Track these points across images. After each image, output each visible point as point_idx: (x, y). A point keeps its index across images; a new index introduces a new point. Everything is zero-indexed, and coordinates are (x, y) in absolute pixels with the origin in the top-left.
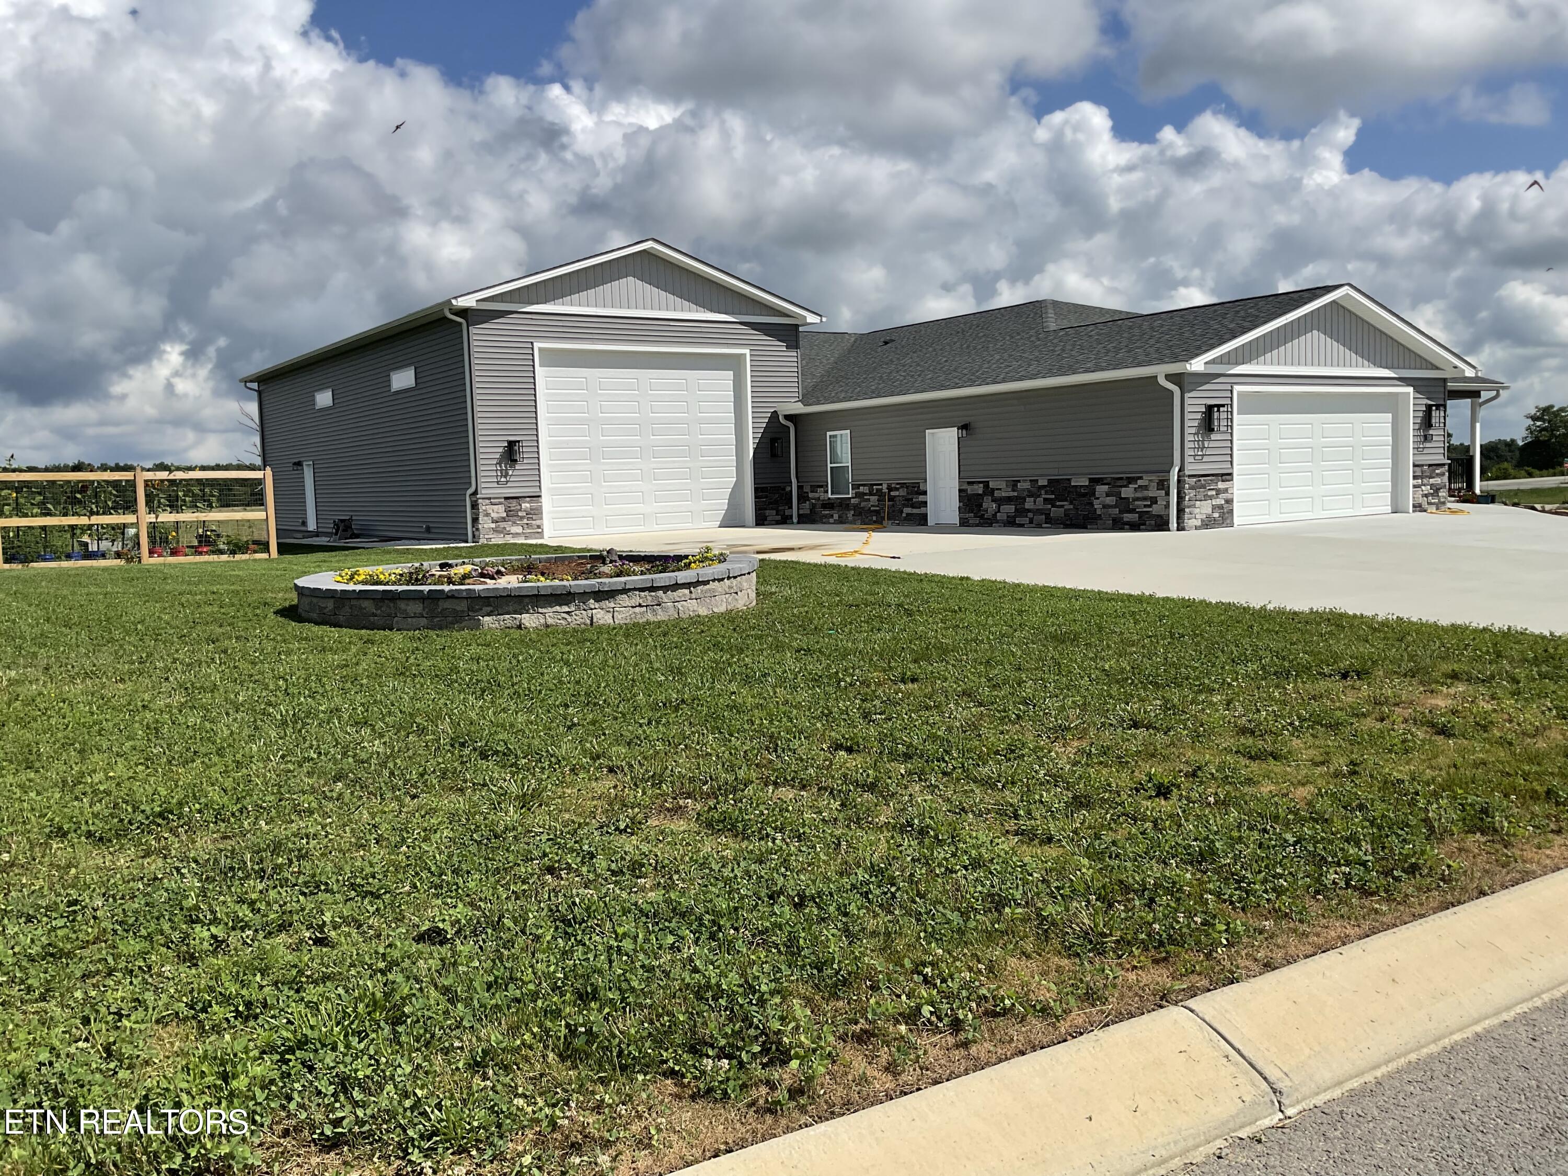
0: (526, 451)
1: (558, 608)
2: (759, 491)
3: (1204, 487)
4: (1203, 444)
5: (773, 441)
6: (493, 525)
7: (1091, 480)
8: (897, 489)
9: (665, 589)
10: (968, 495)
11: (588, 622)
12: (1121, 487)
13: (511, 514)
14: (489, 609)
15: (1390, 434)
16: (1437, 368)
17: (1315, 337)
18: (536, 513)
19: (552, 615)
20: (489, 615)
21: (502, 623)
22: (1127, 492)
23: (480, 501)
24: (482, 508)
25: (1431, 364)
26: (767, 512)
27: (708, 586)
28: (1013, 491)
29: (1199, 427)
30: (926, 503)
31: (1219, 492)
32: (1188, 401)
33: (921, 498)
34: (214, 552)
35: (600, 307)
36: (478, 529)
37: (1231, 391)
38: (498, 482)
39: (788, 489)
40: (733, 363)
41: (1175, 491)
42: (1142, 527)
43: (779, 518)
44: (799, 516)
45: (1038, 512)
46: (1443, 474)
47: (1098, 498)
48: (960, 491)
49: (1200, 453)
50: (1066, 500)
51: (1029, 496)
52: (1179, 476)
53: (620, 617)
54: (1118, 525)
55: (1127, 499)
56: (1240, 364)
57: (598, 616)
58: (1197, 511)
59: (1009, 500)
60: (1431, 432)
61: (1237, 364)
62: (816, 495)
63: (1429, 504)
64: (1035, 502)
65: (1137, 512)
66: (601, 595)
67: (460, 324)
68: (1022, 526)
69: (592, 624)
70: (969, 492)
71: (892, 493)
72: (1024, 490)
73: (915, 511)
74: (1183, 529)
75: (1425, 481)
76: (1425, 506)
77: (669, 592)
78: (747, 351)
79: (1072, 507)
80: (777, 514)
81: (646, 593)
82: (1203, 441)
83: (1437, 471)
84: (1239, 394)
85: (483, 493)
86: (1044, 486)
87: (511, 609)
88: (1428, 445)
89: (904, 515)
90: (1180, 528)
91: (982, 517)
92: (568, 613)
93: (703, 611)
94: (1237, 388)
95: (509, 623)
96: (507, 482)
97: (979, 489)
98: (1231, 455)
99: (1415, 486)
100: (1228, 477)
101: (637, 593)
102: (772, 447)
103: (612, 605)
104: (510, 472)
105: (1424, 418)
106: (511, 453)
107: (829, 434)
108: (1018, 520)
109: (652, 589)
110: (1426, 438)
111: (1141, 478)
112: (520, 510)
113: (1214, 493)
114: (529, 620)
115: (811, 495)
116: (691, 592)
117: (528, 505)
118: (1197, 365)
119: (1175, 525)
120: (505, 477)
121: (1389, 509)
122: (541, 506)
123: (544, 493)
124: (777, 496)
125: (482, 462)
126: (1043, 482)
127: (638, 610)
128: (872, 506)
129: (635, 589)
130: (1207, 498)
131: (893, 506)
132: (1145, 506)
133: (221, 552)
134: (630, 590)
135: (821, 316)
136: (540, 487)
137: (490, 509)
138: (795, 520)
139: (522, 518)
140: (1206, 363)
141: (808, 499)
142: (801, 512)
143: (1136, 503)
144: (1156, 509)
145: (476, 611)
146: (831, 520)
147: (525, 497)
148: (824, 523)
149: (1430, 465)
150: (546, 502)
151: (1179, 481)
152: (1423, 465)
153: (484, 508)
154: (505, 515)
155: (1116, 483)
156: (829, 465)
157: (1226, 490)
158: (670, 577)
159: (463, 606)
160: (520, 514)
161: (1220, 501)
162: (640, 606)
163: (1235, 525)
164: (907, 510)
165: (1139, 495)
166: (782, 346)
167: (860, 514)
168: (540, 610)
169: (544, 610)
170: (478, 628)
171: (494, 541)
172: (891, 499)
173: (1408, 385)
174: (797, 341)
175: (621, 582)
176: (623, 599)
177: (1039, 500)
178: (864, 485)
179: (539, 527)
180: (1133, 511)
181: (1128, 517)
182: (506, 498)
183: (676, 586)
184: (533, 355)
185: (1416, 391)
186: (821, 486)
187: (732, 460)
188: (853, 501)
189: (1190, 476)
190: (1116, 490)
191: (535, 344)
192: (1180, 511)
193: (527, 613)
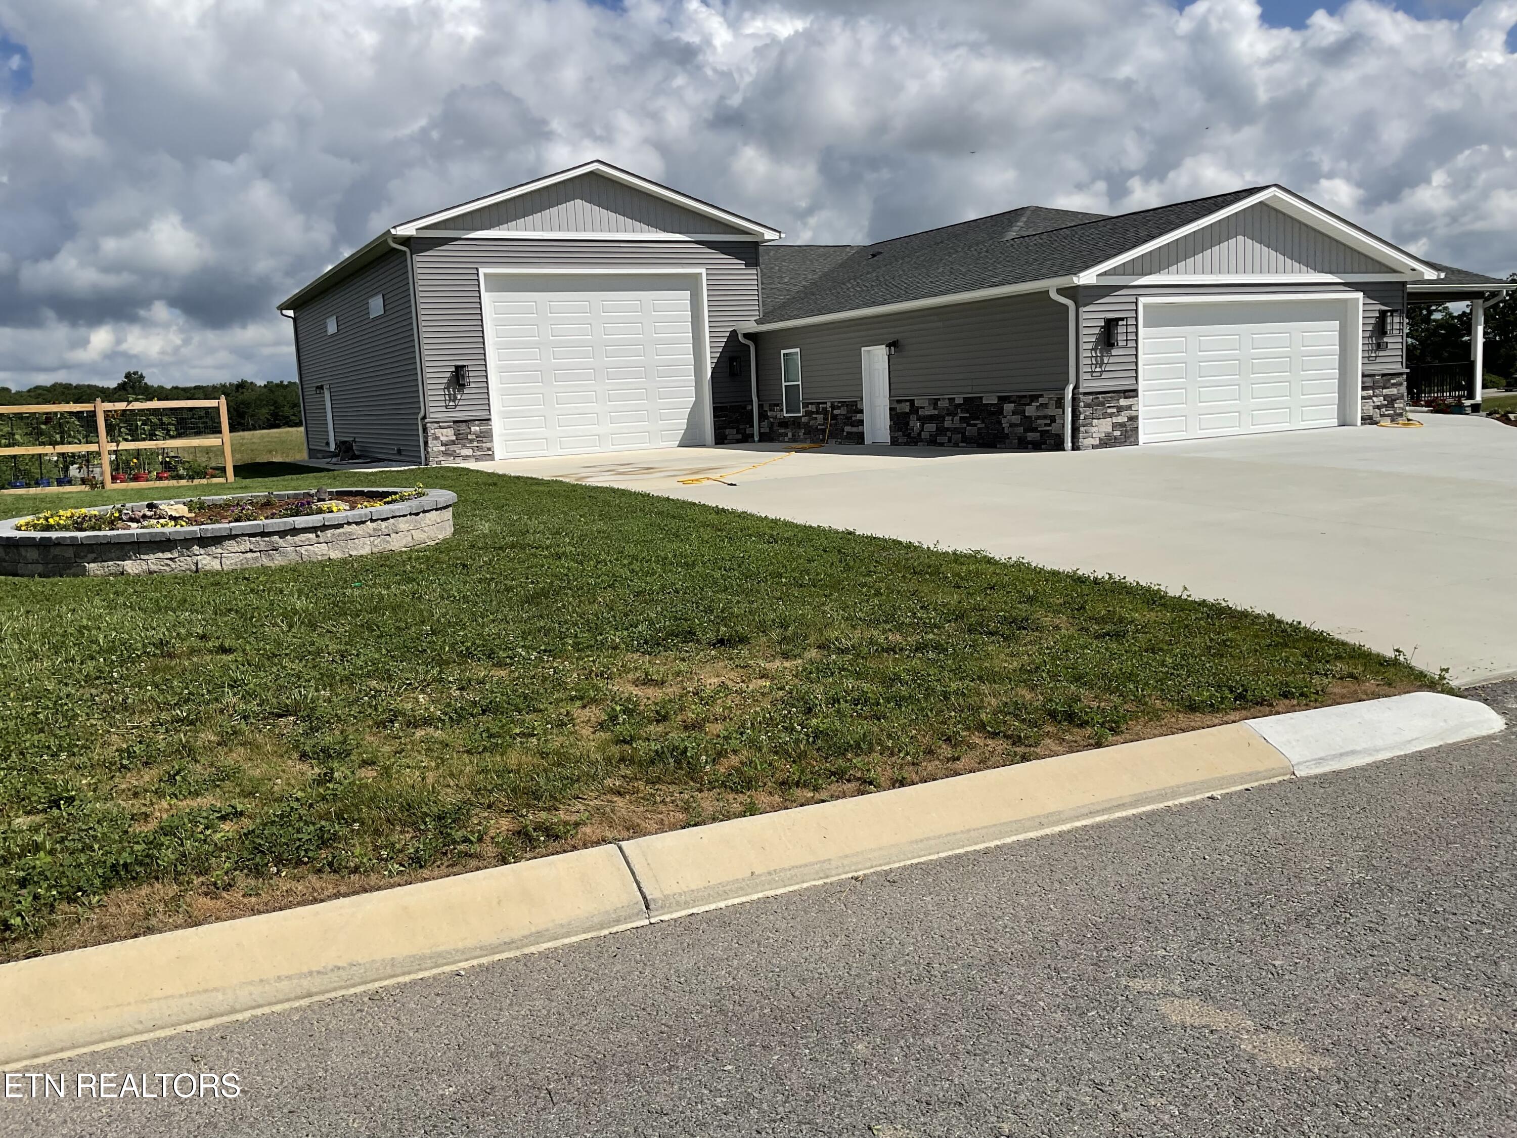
0: (472, 375)
1: (160, 555)
2: (718, 411)
3: (1103, 404)
4: (1102, 360)
5: (732, 359)
6: (443, 448)
7: (1000, 398)
8: (839, 408)
9: (282, 534)
10: (897, 414)
11: (194, 568)
12: (1025, 405)
13: (460, 438)
14: (93, 556)
15: (1337, 342)
16: (1395, 271)
17: (1241, 243)
18: (487, 435)
19: (153, 562)
20: (94, 562)
21: (106, 570)
22: (1030, 411)
23: (429, 425)
24: (431, 432)
25: (1387, 267)
26: (727, 431)
27: (341, 530)
28: (935, 409)
29: (1097, 342)
30: (862, 421)
31: (1120, 409)
32: (1083, 316)
33: (859, 416)
34: (173, 478)
35: (547, 230)
36: (428, 452)
37: (1136, 303)
38: (446, 407)
39: (749, 408)
40: (689, 283)
41: (1070, 409)
42: (1043, 446)
43: (740, 437)
44: (760, 434)
45: (955, 430)
46: (1401, 384)
47: (1005, 417)
48: (891, 409)
49: (1098, 369)
50: (978, 419)
51: (948, 415)
52: (1073, 394)
53: (228, 563)
54: (1024, 445)
55: (1030, 417)
56: (1146, 275)
57: (204, 562)
58: (1094, 429)
59: (930, 419)
60: (1385, 340)
61: (1143, 274)
62: (774, 414)
63: (1382, 416)
64: (952, 420)
65: (1039, 431)
66: (205, 542)
67: (405, 252)
68: (942, 445)
69: (197, 571)
70: (898, 410)
71: (835, 412)
72: (943, 408)
73: (854, 430)
74: (1078, 449)
75: (1377, 392)
76: (1377, 417)
77: (289, 537)
78: (702, 271)
79: (983, 425)
80: (738, 433)
81: (259, 538)
82: (1102, 357)
83: (1392, 381)
84: (1145, 306)
85: (431, 417)
86: (960, 405)
87: (113, 555)
88: (1381, 354)
89: (845, 434)
90: (1075, 447)
91: (909, 436)
92: (171, 559)
93: (335, 555)
94: (1142, 300)
95: (113, 569)
96: (456, 406)
97: (906, 407)
98: (1136, 371)
99: (1363, 398)
100: (1131, 394)
101: (247, 538)
102: (731, 366)
103: (220, 551)
104: (459, 397)
105: (1376, 325)
106: (458, 379)
107: (783, 352)
108: (940, 439)
109: (263, 534)
110: (1379, 346)
111: (1041, 396)
112: (470, 433)
113: (1115, 410)
114: (131, 566)
115: (769, 414)
116: (317, 536)
117: (477, 428)
118: (1088, 277)
119: (1070, 445)
120: (454, 401)
121: (1335, 422)
122: (491, 429)
123: (494, 417)
124: (737, 415)
125: (430, 387)
126: (959, 401)
127: (249, 555)
128: (819, 424)
129: (243, 535)
130: (1105, 416)
131: (836, 424)
132: (1046, 425)
133: (181, 477)
134: (237, 536)
135: (780, 232)
136: (489, 410)
137: (439, 432)
138: (756, 439)
139: (471, 441)
140: (1098, 275)
141: (767, 417)
142: (762, 430)
143: (1038, 421)
144: (1054, 428)
145: (82, 558)
146: (786, 439)
147: (475, 420)
148: (781, 442)
149: (1383, 375)
150: (497, 425)
151: (1074, 399)
152: (1374, 375)
153: (433, 431)
154: (454, 438)
155: (1022, 401)
156: (784, 384)
157: (1129, 407)
158: (285, 522)
159: (70, 553)
160: (470, 437)
161: (1122, 419)
162: (251, 551)
163: (1141, 443)
164: (848, 429)
165: (1040, 413)
166: (739, 264)
167: (809, 433)
168: (142, 557)
169: (146, 557)
170: (84, 575)
171: (444, 464)
172: (834, 417)
173: (1357, 290)
174: (757, 259)
175: (226, 528)
176: (232, 545)
177: (957, 418)
178: (812, 404)
179: (489, 449)
180: (1035, 430)
181: (1031, 436)
182: (455, 422)
183: (295, 531)
184: (478, 280)
185: (1367, 295)
186: (777, 405)
187: (691, 380)
188: (803, 420)
189: (1085, 394)
190: (1021, 408)
191: (480, 270)
192: (1075, 430)
193: (130, 559)
